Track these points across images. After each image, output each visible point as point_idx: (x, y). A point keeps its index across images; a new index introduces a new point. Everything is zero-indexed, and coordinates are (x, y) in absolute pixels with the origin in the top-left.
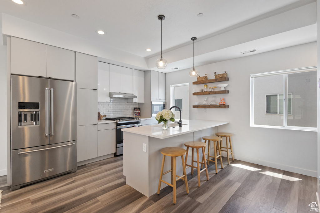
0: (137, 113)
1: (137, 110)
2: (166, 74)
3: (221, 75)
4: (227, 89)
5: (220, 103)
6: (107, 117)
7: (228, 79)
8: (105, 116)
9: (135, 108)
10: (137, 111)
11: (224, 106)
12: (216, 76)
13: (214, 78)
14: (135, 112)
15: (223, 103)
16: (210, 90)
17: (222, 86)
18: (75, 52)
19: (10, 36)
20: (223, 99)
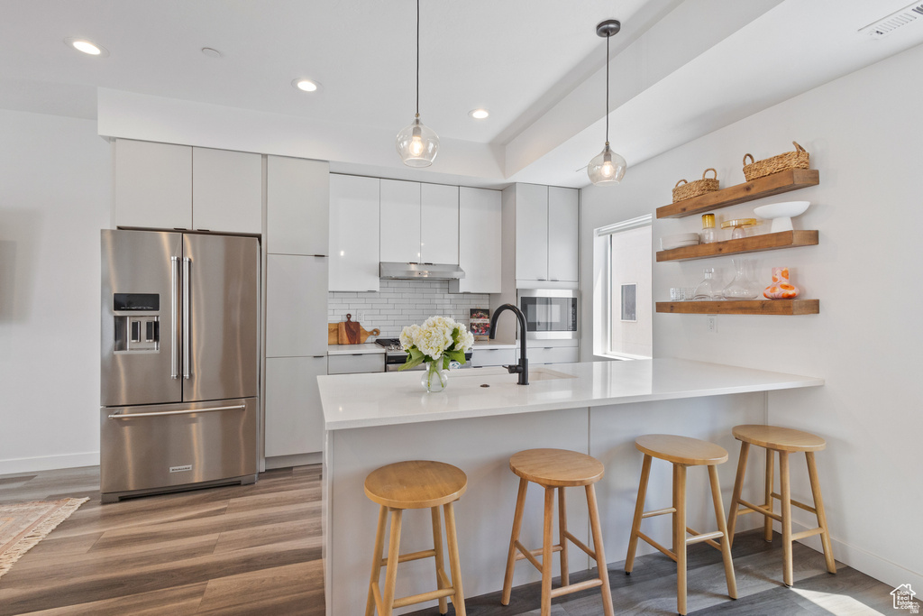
0: (478, 326)
1: (481, 317)
2: (584, 193)
3: (769, 161)
4: (810, 225)
5: (770, 294)
6: (382, 336)
7: (813, 179)
8: (377, 332)
9: (473, 312)
10: (480, 321)
11: (785, 304)
12: (747, 170)
13: (741, 180)
14: (472, 324)
15: (779, 292)
16: (728, 235)
17: (779, 213)
18: (264, 156)
19: (114, 139)
20: (785, 274)
